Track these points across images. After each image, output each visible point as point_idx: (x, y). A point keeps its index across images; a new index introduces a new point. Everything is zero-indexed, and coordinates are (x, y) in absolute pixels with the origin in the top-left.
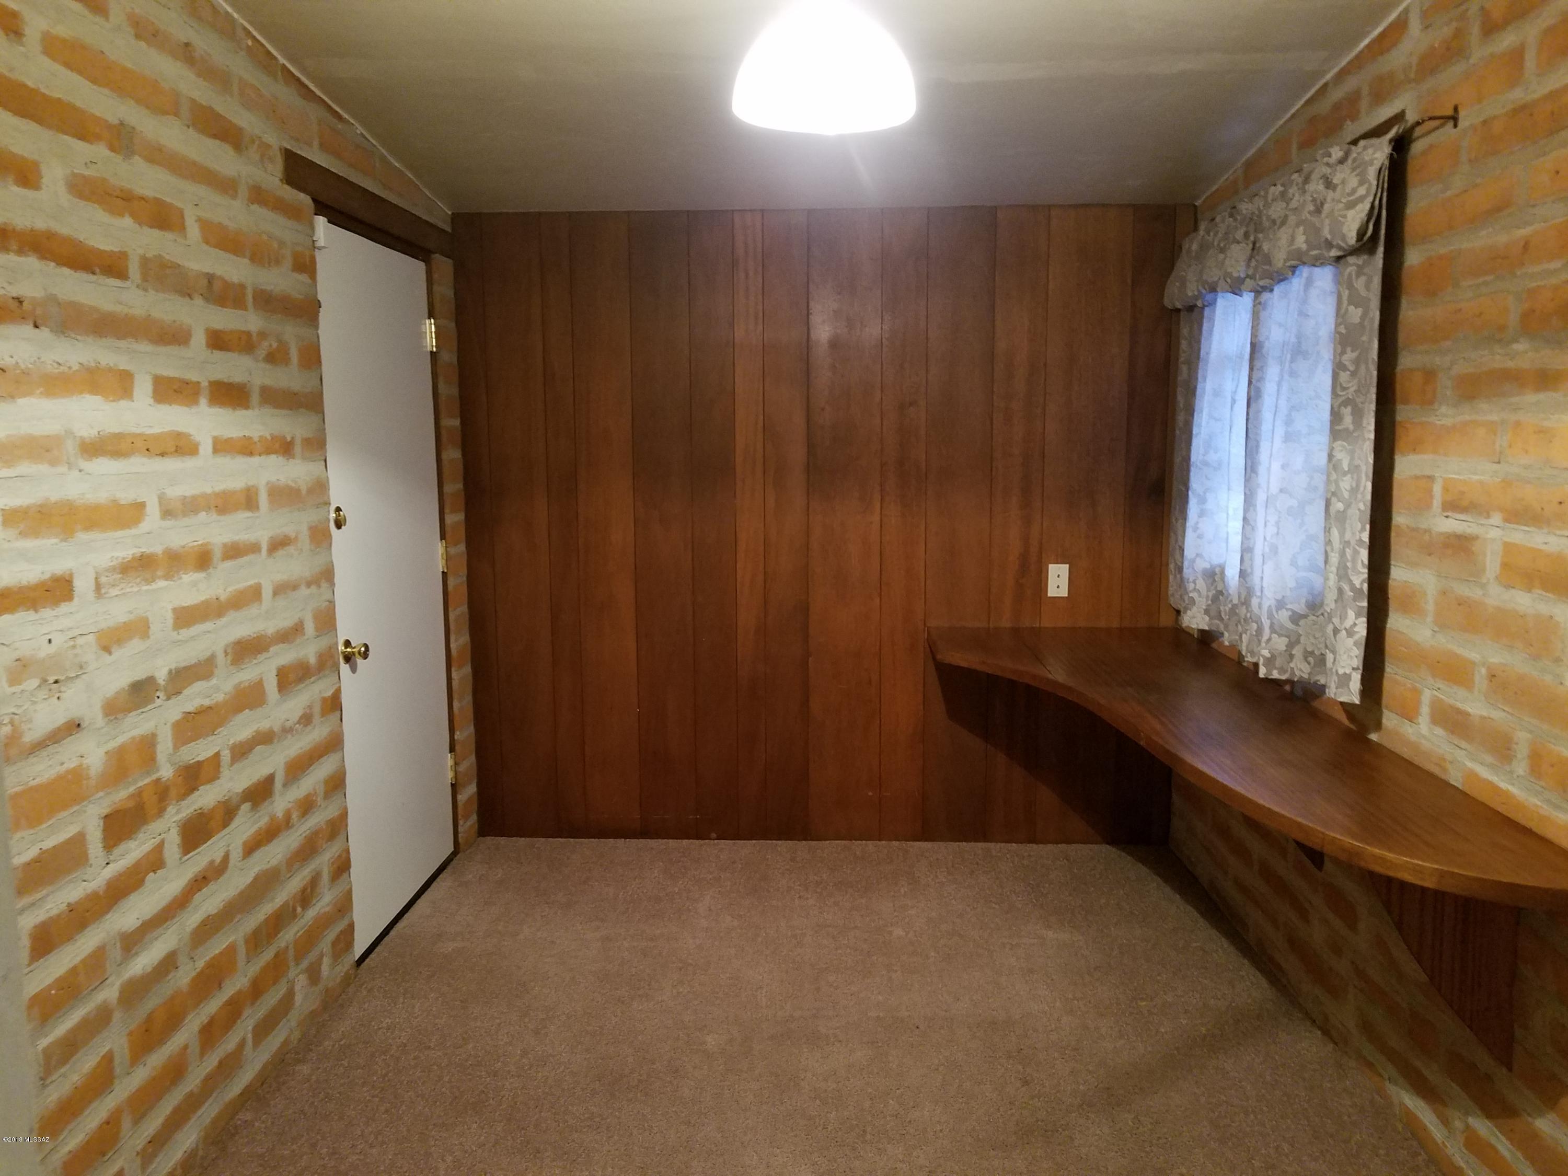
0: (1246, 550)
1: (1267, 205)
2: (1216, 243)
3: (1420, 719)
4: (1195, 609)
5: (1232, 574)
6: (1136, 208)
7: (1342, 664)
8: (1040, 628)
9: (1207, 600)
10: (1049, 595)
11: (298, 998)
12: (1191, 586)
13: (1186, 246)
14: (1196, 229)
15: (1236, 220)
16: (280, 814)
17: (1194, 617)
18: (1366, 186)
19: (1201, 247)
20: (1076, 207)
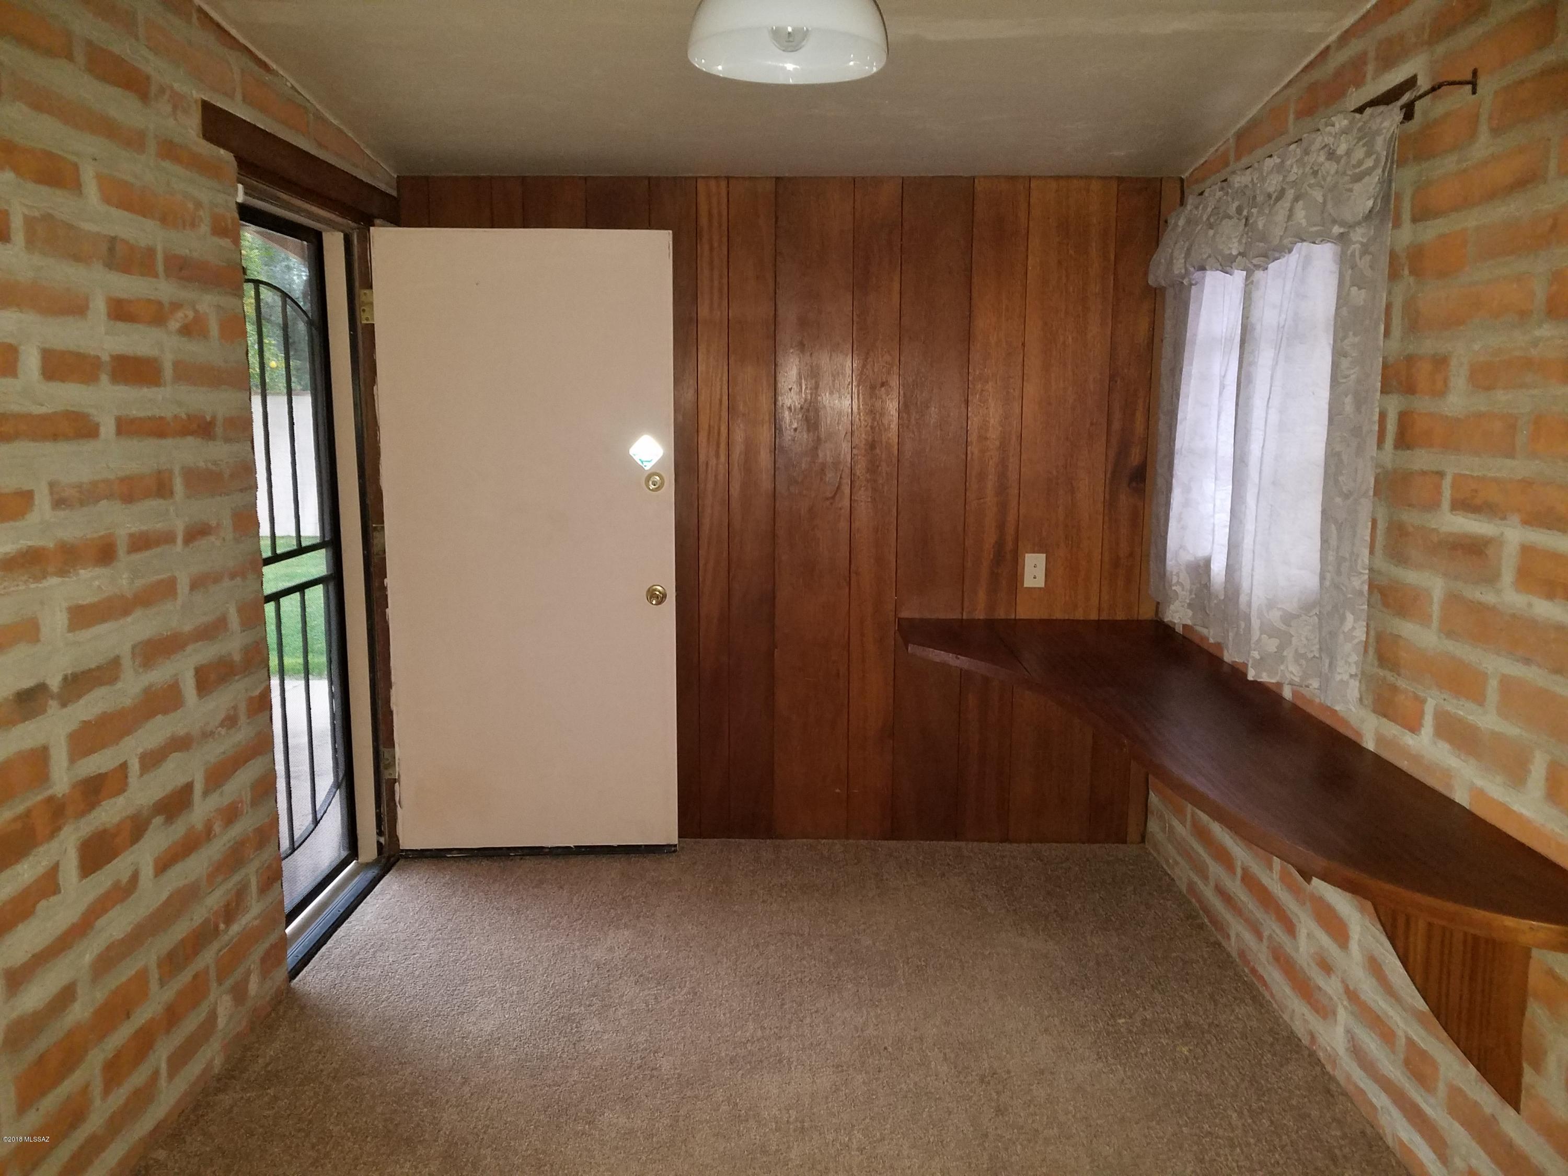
0: (1234, 547)
1: (1263, 179)
2: (1205, 219)
3: (1423, 731)
4: (1177, 603)
5: (1218, 567)
6: (1120, 180)
7: (1339, 670)
8: (1015, 619)
9: (1191, 594)
10: (1025, 586)
11: (221, 1022)
12: (1175, 580)
13: (1172, 221)
14: (1182, 203)
15: (1227, 194)
16: (199, 826)
17: (1177, 612)
18: (1374, 157)
19: (1189, 222)
20: (1058, 178)
